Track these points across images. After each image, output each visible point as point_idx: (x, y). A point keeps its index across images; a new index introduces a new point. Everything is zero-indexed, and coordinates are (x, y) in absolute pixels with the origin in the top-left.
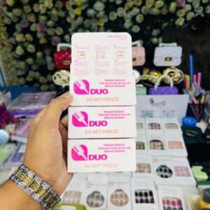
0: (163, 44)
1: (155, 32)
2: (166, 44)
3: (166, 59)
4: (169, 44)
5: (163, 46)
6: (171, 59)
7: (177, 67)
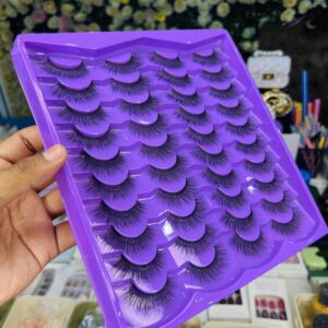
0: (260, 52)
1: (248, 32)
2: (265, 53)
3: (265, 77)
4: (269, 53)
5: (259, 56)
6: (272, 76)
7: (282, 90)
